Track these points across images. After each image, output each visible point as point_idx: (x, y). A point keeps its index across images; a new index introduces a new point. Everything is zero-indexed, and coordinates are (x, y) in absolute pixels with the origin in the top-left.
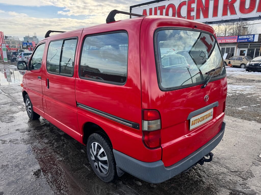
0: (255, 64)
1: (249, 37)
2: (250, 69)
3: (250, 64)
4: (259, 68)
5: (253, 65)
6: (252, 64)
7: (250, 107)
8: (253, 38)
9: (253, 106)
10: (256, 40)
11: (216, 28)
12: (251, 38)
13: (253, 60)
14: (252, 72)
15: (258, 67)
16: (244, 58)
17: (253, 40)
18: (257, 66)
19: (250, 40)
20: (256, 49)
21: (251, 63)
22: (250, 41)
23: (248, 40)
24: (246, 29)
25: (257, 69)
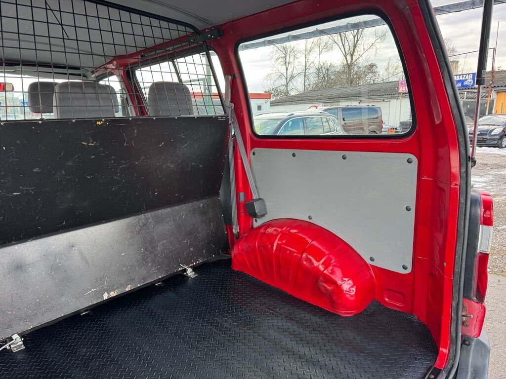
1: (464, 79)
4: (490, 139)
7: (499, 231)
8: (472, 81)
9: (503, 227)
11: (396, 67)
12: (468, 80)
17: (472, 83)
18: (486, 134)
19: (465, 83)
23: (462, 84)
24: (454, 65)
25: (485, 141)
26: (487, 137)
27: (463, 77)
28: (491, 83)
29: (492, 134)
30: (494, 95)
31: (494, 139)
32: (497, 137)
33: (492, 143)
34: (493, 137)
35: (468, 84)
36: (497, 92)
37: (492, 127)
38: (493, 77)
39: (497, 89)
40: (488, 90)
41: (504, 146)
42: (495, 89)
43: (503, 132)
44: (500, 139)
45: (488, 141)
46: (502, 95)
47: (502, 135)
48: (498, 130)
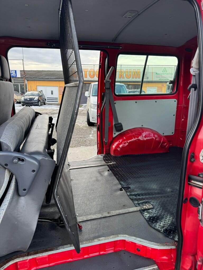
0: (29, 98)
3: (25, 99)
4: (34, 102)
5: (28, 99)
8: (15, 74)
10: (19, 75)
12: (13, 73)
13: (25, 95)
15: (33, 102)
17: (15, 75)
18: (32, 100)
19: (12, 75)
20: (20, 84)
21: (26, 97)
25: (32, 103)
26: (33, 101)
28: (24, 76)
29: (35, 100)
30: (26, 82)
31: (35, 102)
32: (37, 101)
33: (36, 104)
34: (35, 101)
35: (14, 75)
36: (27, 81)
37: (34, 97)
38: (25, 73)
39: (27, 79)
40: (23, 79)
41: (40, 105)
42: (26, 79)
43: (38, 99)
44: (38, 102)
45: (33, 103)
46: (29, 82)
47: (39, 100)
48: (36, 98)
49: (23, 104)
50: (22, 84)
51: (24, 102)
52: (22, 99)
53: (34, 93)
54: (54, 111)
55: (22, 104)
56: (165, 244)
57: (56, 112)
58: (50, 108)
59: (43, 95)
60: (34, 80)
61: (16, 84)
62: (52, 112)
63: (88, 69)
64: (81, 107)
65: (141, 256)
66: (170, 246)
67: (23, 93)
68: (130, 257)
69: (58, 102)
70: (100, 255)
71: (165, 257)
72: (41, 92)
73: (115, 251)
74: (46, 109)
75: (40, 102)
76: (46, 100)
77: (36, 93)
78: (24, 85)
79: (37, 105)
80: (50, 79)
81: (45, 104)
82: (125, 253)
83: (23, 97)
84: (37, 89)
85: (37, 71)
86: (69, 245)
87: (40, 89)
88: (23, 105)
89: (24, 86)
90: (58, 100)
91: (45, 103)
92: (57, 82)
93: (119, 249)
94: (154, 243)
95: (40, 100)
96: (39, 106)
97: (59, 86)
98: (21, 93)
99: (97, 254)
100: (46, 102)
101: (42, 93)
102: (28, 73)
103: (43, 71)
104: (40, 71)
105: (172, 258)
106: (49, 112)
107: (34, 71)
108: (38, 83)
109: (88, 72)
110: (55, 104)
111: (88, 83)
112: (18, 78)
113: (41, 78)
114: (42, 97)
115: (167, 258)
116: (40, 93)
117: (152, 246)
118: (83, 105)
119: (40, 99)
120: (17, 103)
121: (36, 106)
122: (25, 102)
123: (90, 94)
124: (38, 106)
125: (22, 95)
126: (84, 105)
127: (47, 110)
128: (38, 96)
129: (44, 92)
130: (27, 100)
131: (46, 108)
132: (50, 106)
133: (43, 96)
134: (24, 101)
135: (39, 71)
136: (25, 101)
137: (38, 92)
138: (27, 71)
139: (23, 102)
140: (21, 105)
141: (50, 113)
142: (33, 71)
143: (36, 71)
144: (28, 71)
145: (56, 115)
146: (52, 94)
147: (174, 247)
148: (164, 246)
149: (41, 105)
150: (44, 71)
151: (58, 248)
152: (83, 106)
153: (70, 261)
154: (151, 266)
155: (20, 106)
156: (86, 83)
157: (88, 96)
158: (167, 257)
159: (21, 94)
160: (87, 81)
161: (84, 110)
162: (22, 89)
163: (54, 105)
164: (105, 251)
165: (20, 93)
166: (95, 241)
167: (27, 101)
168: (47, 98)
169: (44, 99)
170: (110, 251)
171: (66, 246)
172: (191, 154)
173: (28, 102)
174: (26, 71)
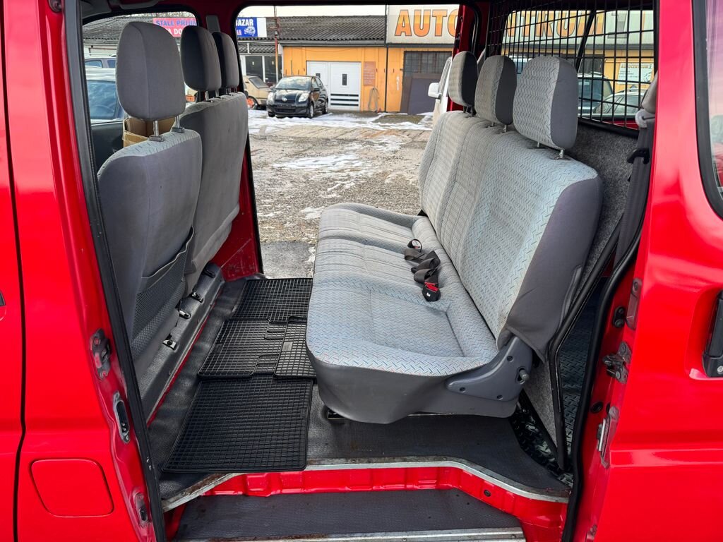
0: (288, 97)
1: (243, 25)
2: (279, 110)
3: (277, 98)
4: (299, 107)
5: (285, 99)
6: (281, 96)
8: (253, 28)
10: (262, 33)
12: (249, 27)
13: (277, 86)
14: (287, 118)
15: (297, 106)
16: (248, 82)
17: (254, 32)
18: (294, 102)
19: (247, 31)
20: (265, 57)
21: (278, 93)
22: (248, 35)
23: (243, 32)
25: (294, 110)
26: (295, 105)
27: (242, 22)
28: (276, 33)
29: (300, 101)
30: (280, 49)
31: (302, 107)
32: (305, 105)
33: (302, 112)
34: (300, 105)
35: (250, 33)
36: (284, 47)
37: (298, 92)
38: (278, 25)
39: (283, 42)
40: (273, 43)
41: (312, 115)
42: (281, 42)
43: (309, 99)
44: (308, 107)
45: (296, 111)
46: (289, 50)
47: (310, 102)
48: (304, 96)
49: (270, 110)
50: (271, 55)
51: (274, 106)
52: (270, 98)
53: (298, 82)
54: (347, 132)
55: (269, 112)
56: (544, 491)
57: (350, 138)
58: (337, 124)
59: (321, 86)
60: (301, 46)
61: (255, 55)
62: (341, 137)
63: (447, 10)
64: (419, 121)
65: (492, 507)
66: (555, 496)
67: (272, 81)
68: (468, 504)
69: (357, 105)
70: (406, 489)
71: (543, 518)
72: (317, 79)
73: (439, 489)
74: (328, 128)
75: (312, 107)
76: (327, 100)
77: (304, 80)
78: (274, 59)
79: (306, 116)
80: (340, 42)
81: (324, 113)
82: (458, 495)
83: (272, 94)
84: (306, 69)
85: (308, 17)
86: (343, 460)
87: (313, 69)
88: (272, 115)
89: (275, 63)
90: (357, 100)
91: (325, 110)
92: (360, 50)
93: (447, 486)
94: (520, 484)
95: (312, 102)
96: (311, 118)
97: (363, 61)
98: (266, 81)
99: (401, 486)
100: (330, 107)
101: (319, 83)
102: (286, 25)
103: (323, 17)
104: (317, 17)
105: (559, 523)
106: (334, 136)
107: (302, 17)
108: (310, 53)
109: (445, 19)
110: (350, 112)
111: (444, 52)
112: (261, 39)
113: (319, 40)
114: (318, 92)
115: (548, 520)
116: (313, 80)
117: (516, 491)
118: (423, 116)
119: (313, 99)
120: (257, 109)
121: (303, 119)
122: (276, 106)
123: (442, 92)
124: (308, 119)
125: (270, 85)
126: (428, 115)
127: (329, 131)
128: (308, 89)
129: (323, 79)
130: (282, 101)
131: (326, 125)
132: (337, 117)
133: (321, 90)
134: (273, 103)
135: (314, 17)
136: (276, 104)
137: (309, 79)
138: (284, 18)
139: (271, 106)
140: (265, 113)
141: (335, 138)
142: (299, 17)
143: (305, 17)
144: (287, 18)
145: (350, 144)
146: (345, 83)
147: (565, 501)
148: (542, 494)
149: (316, 115)
150: (326, 17)
151: (322, 462)
152: (423, 120)
153: (345, 492)
154: (510, 529)
155: (264, 117)
156: (439, 52)
157: (437, 96)
158: (547, 517)
159: (268, 84)
160: (442, 44)
161: (424, 131)
162: (271, 69)
163: (348, 115)
164: (418, 485)
165: (264, 81)
166: (395, 460)
167: (281, 104)
168: (332, 95)
169: (323, 99)
170: (429, 486)
171: (337, 460)
172: (616, 310)
173: (284, 108)
174: (281, 18)
